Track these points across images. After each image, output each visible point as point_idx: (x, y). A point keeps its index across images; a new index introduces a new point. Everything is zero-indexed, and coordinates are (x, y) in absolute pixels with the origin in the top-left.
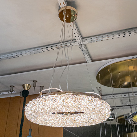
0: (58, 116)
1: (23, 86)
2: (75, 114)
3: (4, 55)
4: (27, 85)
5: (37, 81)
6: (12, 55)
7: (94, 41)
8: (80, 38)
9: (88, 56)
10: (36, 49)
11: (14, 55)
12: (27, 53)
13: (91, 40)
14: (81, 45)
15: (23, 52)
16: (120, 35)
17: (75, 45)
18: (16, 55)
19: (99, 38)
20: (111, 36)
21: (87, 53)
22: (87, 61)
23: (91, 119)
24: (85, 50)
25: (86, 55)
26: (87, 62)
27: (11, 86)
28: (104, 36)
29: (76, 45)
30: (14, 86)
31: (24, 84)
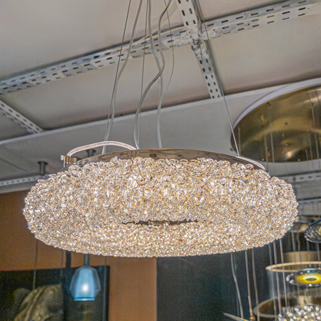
0: (137, 230)
2: (182, 225)
3: (3, 82)
6: (24, 80)
7: (234, 28)
8: (194, 17)
9: (214, 80)
10: (79, 60)
11: (27, 80)
12: (60, 74)
13: (225, 25)
14: (199, 43)
15: (48, 70)
16: (307, 6)
17: (182, 41)
18: (32, 78)
19: (247, 18)
20: (279, 10)
21: (212, 68)
22: (211, 95)
23: (230, 236)
24: (207, 60)
25: (209, 76)
26: (209, 98)
27: (40, 163)
28: (260, 11)
29: (183, 45)
30: (46, 164)
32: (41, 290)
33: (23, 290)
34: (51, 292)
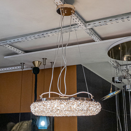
1: (34, 63)
4: (37, 62)
5: (46, 59)
7: (98, 25)
9: (95, 37)
11: (20, 40)
12: (33, 38)
15: (28, 37)
18: (22, 40)
24: (90, 33)
25: (93, 36)
26: (95, 41)
27: (21, 63)
29: (80, 30)
30: (24, 63)
31: (34, 61)
32: (21, 123)
33: (12, 123)
34: (26, 125)
